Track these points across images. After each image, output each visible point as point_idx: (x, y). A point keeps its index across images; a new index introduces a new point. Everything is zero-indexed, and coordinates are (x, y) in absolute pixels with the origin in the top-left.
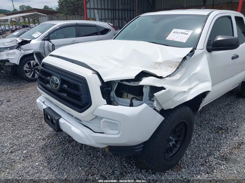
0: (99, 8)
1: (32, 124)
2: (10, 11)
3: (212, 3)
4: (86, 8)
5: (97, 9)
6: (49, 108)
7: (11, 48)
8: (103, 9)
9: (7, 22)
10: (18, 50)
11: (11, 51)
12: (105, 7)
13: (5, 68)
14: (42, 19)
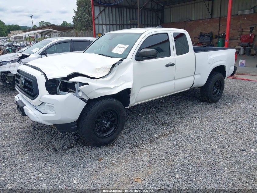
0: (107, 23)
1: (18, 119)
2: (31, 27)
3: (219, 16)
4: (95, 24)
5: (106, 25)
6: (21, 101)
7: (13, 61)
8: (111, 24)
9: (22, 39)
10: (18, 63)
11: (13, 64)
12: (113, 22)
13: (7, 78)
14: (53, 35)
